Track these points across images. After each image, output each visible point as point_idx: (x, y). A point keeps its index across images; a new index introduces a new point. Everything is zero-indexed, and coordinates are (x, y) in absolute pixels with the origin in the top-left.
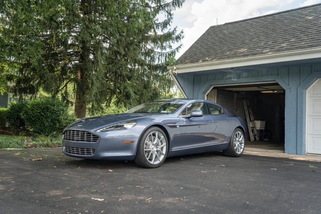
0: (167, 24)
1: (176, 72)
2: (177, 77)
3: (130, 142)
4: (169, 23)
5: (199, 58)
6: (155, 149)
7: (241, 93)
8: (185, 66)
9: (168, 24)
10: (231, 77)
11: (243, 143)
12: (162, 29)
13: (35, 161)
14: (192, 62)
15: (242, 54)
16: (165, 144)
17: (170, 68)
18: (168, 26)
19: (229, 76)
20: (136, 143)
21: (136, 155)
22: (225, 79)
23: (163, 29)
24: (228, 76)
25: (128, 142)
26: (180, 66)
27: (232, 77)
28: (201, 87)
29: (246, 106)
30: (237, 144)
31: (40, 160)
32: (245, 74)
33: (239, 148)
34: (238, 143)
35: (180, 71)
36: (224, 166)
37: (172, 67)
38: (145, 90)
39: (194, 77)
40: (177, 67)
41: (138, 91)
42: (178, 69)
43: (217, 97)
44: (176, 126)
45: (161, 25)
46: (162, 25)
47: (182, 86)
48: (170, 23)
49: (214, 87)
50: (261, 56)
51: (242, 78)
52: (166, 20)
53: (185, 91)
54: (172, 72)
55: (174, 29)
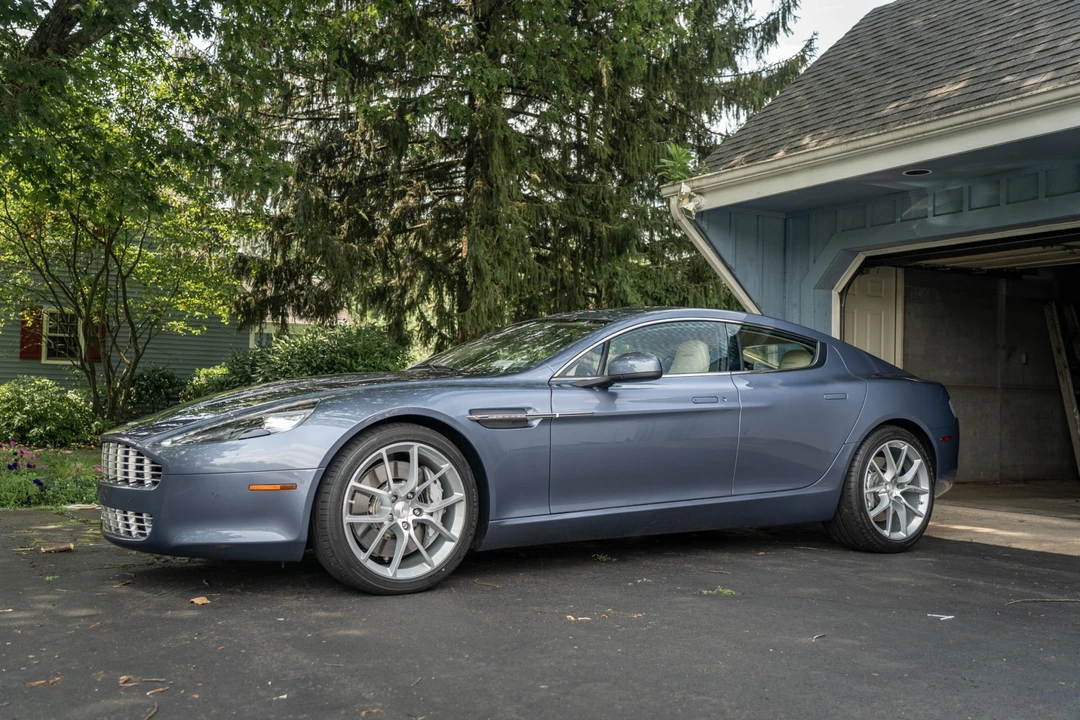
0: (776, 30)
1: (690, 206)
2: (704, 225)
3: (278, 487)
4: (784, 24)
5: (779, 144)
6: (411, 518)
7: (1024, 277)
8: (722, 178)
9: (781, 29)
10: (926, 210)
11: (924, 493)
12: (758, 52)
13: (50, 552)
14: (751, 160)
15: (939, 106)
16: (459, 494)
17: (672, 189)
18: (781, 36)
19: (916, 207)
20: (303, 492)
21: (305, 538)
22: (902, 221)
23: (762, 48)
24: (913, 208)
25: (271, 487)
26: (704, 182)
27: (931, 209)
28: (811, 261)
29: (1059, 330)
30: (889, 494)
31: (68, 550)
32: (982, 194)
33: (902, 514)
34: (897, 492)
35: (707, 203)
36: (727, 591)
37: (677, 188)
38: (693, 286)
39: (785, 220)
40: (696, 184)
41: (667, 290)
42: (700, 193)
43: (905, 297)
44: (526, 420)
45: (754, 36)
46: (758, 36)
47: (730, 262)
48: (790, 24)
49: (867, 258)
50: (1006, 108)
51: (970, 209)
52: (772, 14)
53: (743, 284)
54: (678, 204)
55: (807, 46)
